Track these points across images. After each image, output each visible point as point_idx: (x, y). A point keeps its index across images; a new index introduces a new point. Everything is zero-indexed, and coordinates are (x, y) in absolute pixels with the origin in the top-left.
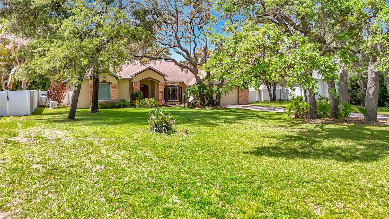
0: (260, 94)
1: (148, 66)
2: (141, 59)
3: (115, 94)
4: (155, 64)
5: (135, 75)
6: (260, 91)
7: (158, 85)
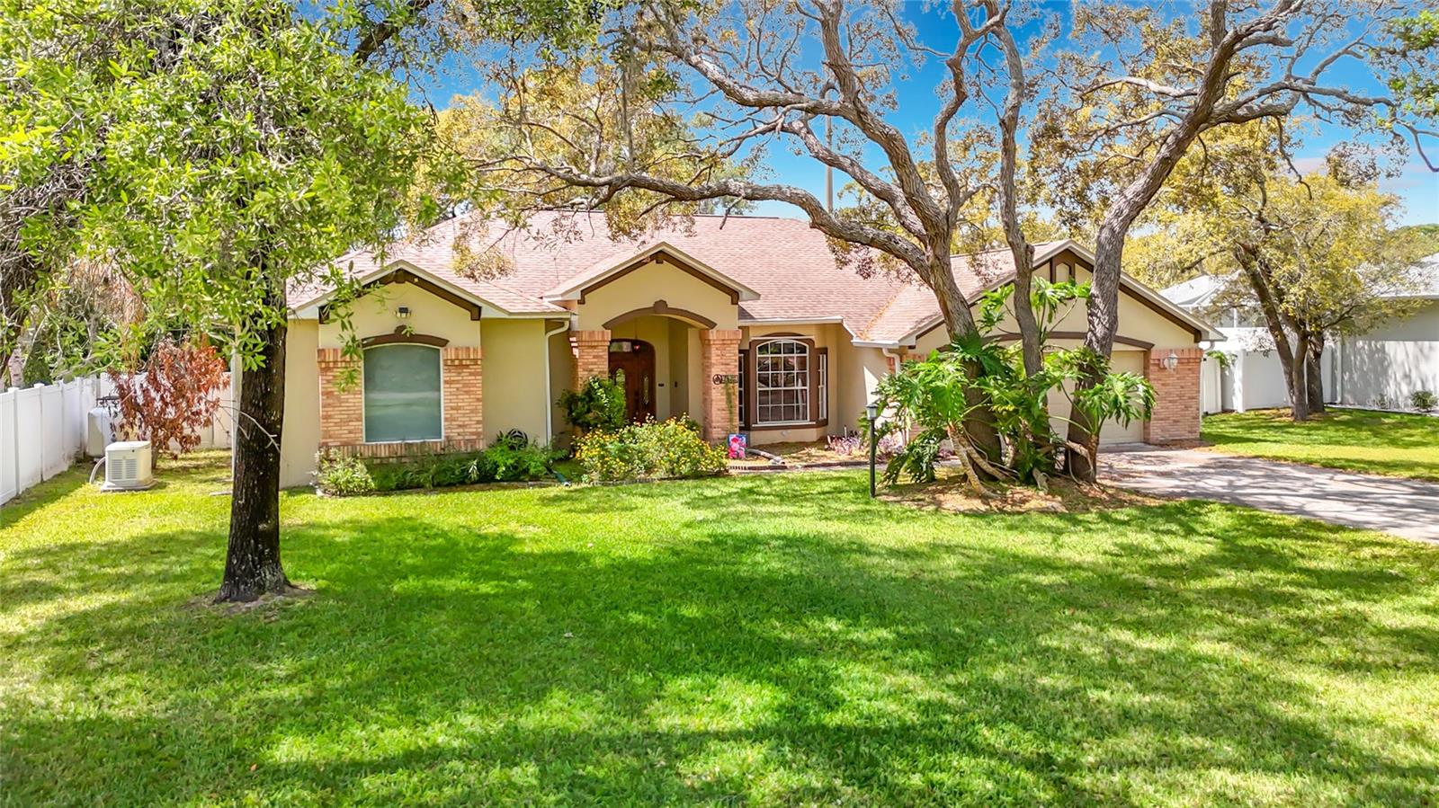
0: (1223, 375)
1: (652, 243)
2: (607, 199)
3: (466, 401)
4: (688, 230)
5: (584, 292)
6: (1222, 361)
7: (705, 343)
